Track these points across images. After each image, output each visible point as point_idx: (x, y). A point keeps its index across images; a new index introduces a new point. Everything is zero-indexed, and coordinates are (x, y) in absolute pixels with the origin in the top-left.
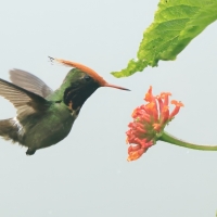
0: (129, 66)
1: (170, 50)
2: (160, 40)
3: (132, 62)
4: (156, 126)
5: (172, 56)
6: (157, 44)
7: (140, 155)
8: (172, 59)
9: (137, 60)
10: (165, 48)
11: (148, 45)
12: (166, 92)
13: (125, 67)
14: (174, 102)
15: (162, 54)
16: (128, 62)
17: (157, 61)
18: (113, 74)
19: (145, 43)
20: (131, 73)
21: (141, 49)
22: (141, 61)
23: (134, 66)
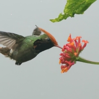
0: (59, 17)
1: (81, 9)
2: (76, 4)
3: (61, 15)
4: (76, 54)
5: (82, 12)
6: (74, 6)
7: (68, 69)
8: (82, 14)
9: (63, 14)
10: (78, 8)
11: (69, 6)
12: (79, 36)
13: (57, 17)
14: (83, 41)
15: (77, 11)
16: (59, 15)
17: (74, 14)
18: (51, 20)
19: (68, 5)
20: (60, 20)
21: (66, 8)
22: (65, 14)
23: (62, 17)
